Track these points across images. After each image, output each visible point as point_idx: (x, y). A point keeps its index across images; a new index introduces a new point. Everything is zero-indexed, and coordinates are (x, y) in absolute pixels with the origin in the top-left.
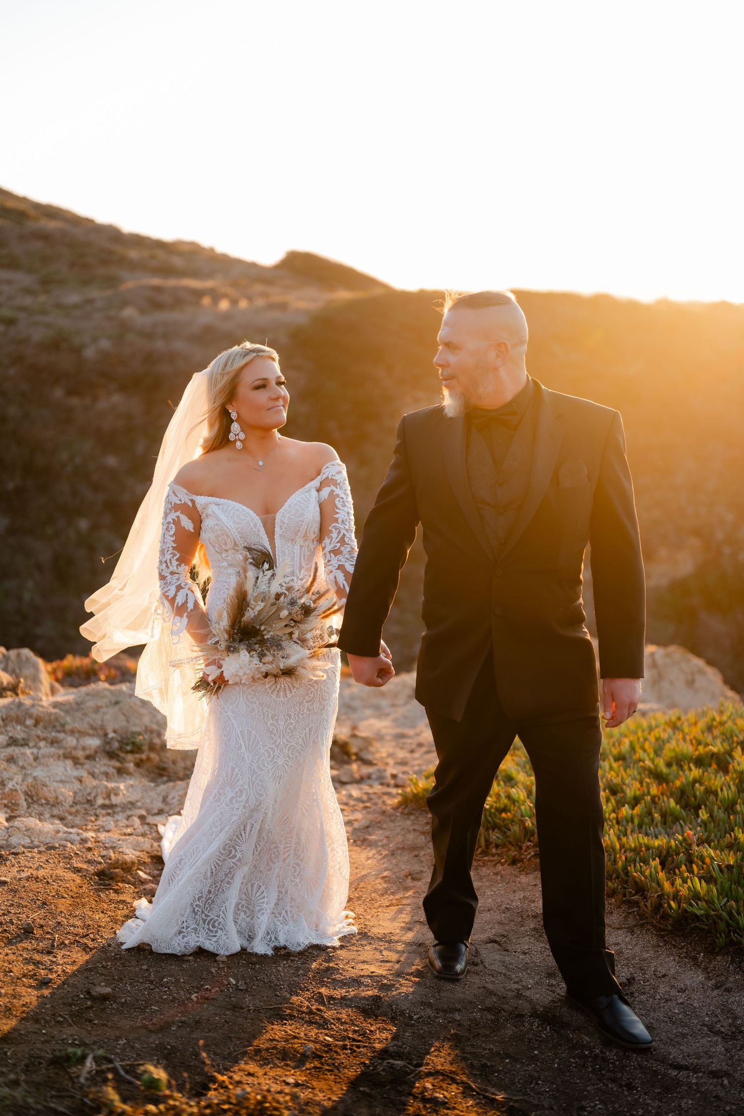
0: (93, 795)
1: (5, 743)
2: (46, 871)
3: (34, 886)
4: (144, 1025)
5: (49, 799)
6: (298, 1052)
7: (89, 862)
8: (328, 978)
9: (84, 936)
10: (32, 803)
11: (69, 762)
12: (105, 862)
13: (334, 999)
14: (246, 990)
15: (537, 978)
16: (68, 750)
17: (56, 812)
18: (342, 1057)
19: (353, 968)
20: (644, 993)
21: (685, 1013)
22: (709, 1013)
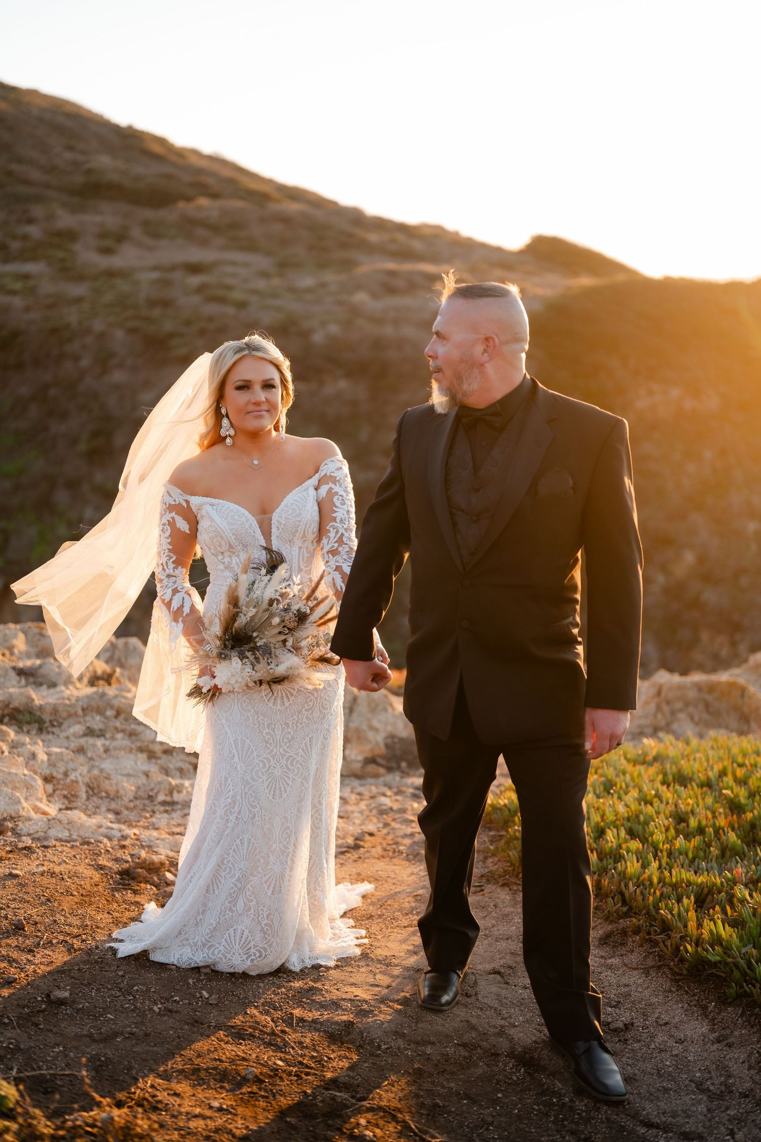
0: (155, 791)
2: (68, 866)
3: (46, 881)
4: (91, 1033)
5: (110, 793)
6: (239, 1075)
7: (117, 860)
8: (307, 999)
9: (76, 937)
10: (92, 796)
11: (143, 757)
12: (133, 861)
13: (305, 1021)
14: (216, 1005)
15: (529, 1015)
16: (146, 744)
17: (113, 805)
18: (284, 1084)
19: (338, 990)
20: (639, 1041)
21: (676, 1066)
22: (703, 1068)
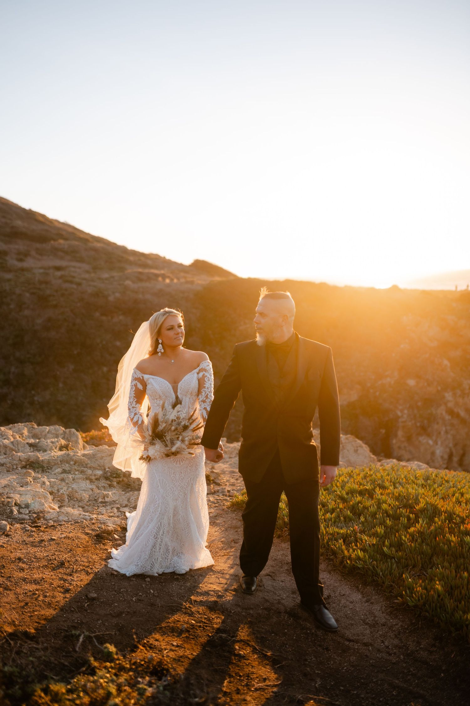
0: (97, 497)
1: (61, 472)
2: (73, 534)
3: (67, 541)
4: (111, 613)
5: (78, 498)
6: (179, 629)
7: (93, 530)
8: (195, 591)
9: (87, 567)
10: (70, 500)
11: (88, 481)
12: (100, 530)
13: (197, 602)
14: (158, 596)
15: (288, 594)
16: (88, 476)
17: (80, 504)
18: (199, 632)
19: (206, 586)
20: (334, 603)
21: (353, 613)
22: (363, 614)
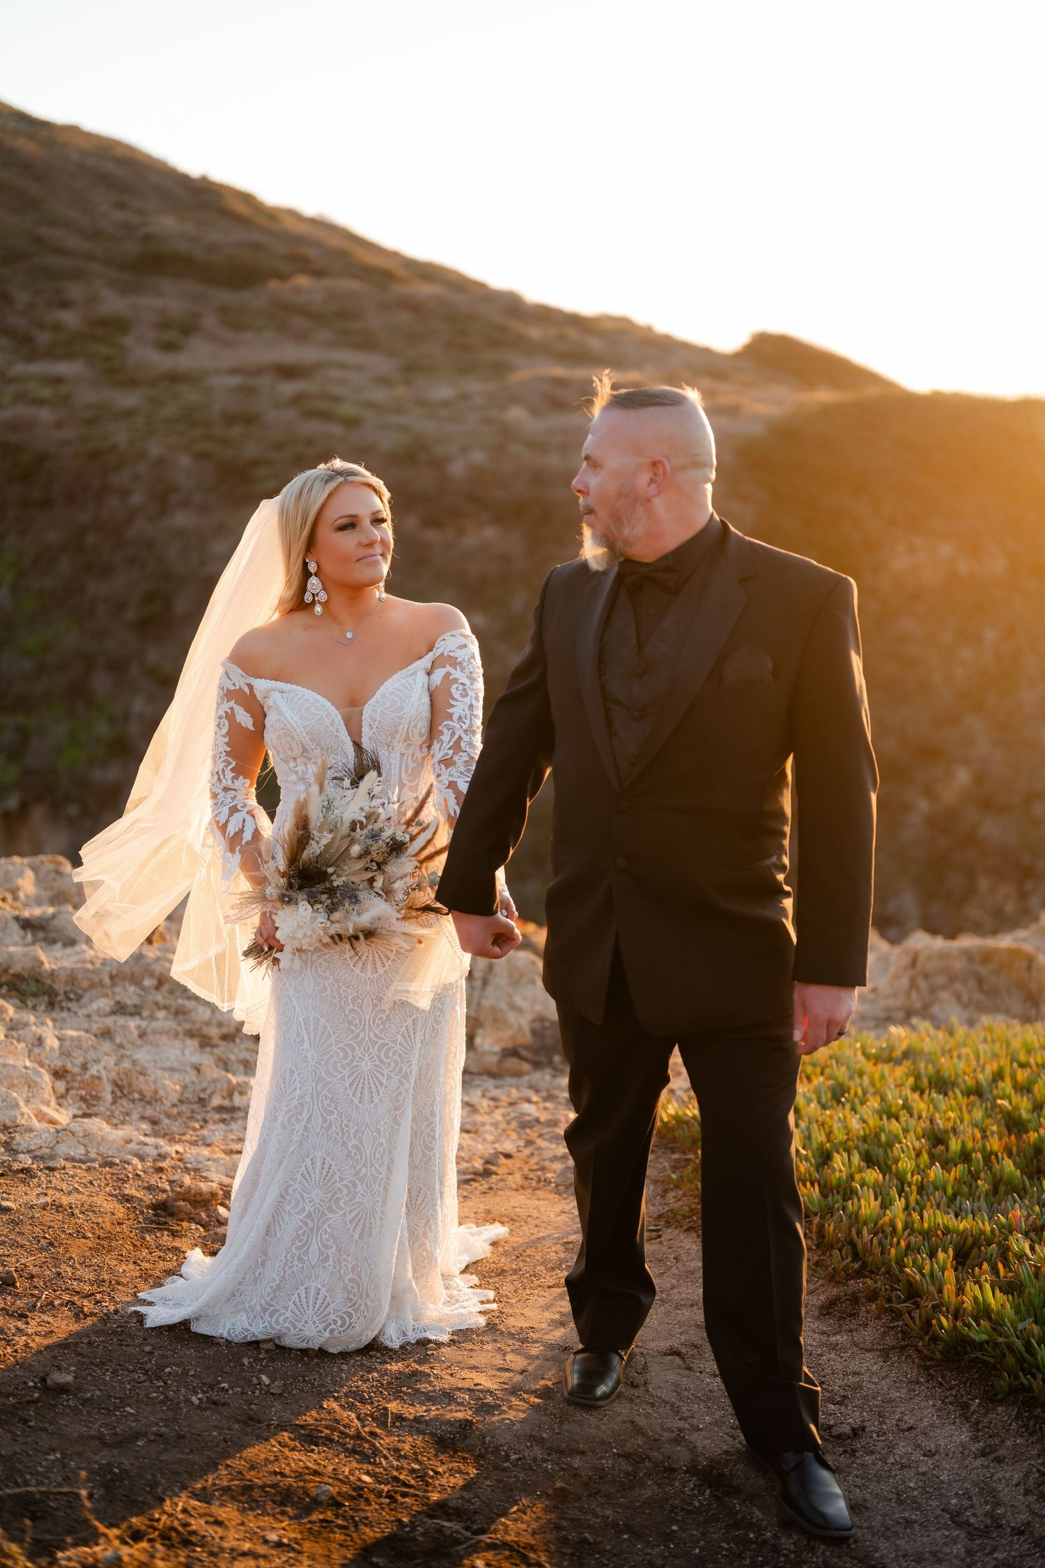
0: (209, 1092)
1: (109, 1009)
2: (80, 1196)
3: (48, 1217)
4: (102, 1434)
5: (145, 1093)
6: (308, 1495)
7: (149, 1188)
8: (409, 1388)
9: (88, 1296)
10: (121, 1097)
11: (193, 1044)
12: (172, 1191)
13: (404, 1419)
14: (281, 1395)
15: (718, 1415)
16: (198, 1026)
17: (149, 1112)
18: (371, 1509)
19: (452, 1375)
20: (872, 1453)
21: (924, 1488)
22: (961, 1492)
